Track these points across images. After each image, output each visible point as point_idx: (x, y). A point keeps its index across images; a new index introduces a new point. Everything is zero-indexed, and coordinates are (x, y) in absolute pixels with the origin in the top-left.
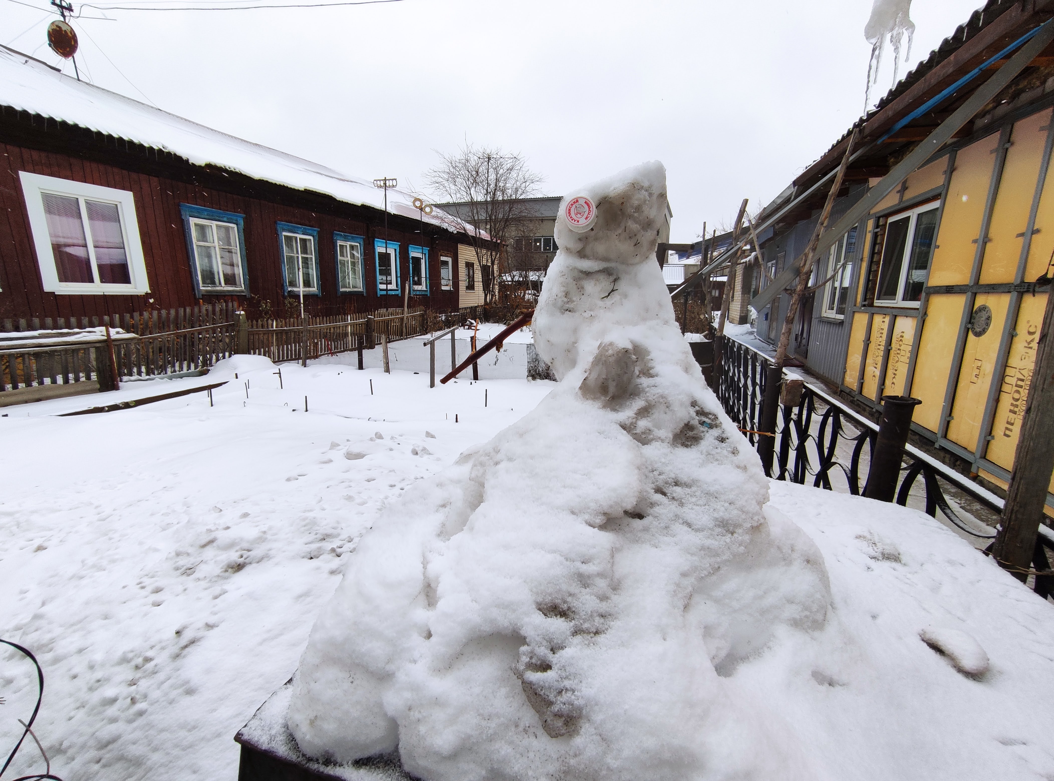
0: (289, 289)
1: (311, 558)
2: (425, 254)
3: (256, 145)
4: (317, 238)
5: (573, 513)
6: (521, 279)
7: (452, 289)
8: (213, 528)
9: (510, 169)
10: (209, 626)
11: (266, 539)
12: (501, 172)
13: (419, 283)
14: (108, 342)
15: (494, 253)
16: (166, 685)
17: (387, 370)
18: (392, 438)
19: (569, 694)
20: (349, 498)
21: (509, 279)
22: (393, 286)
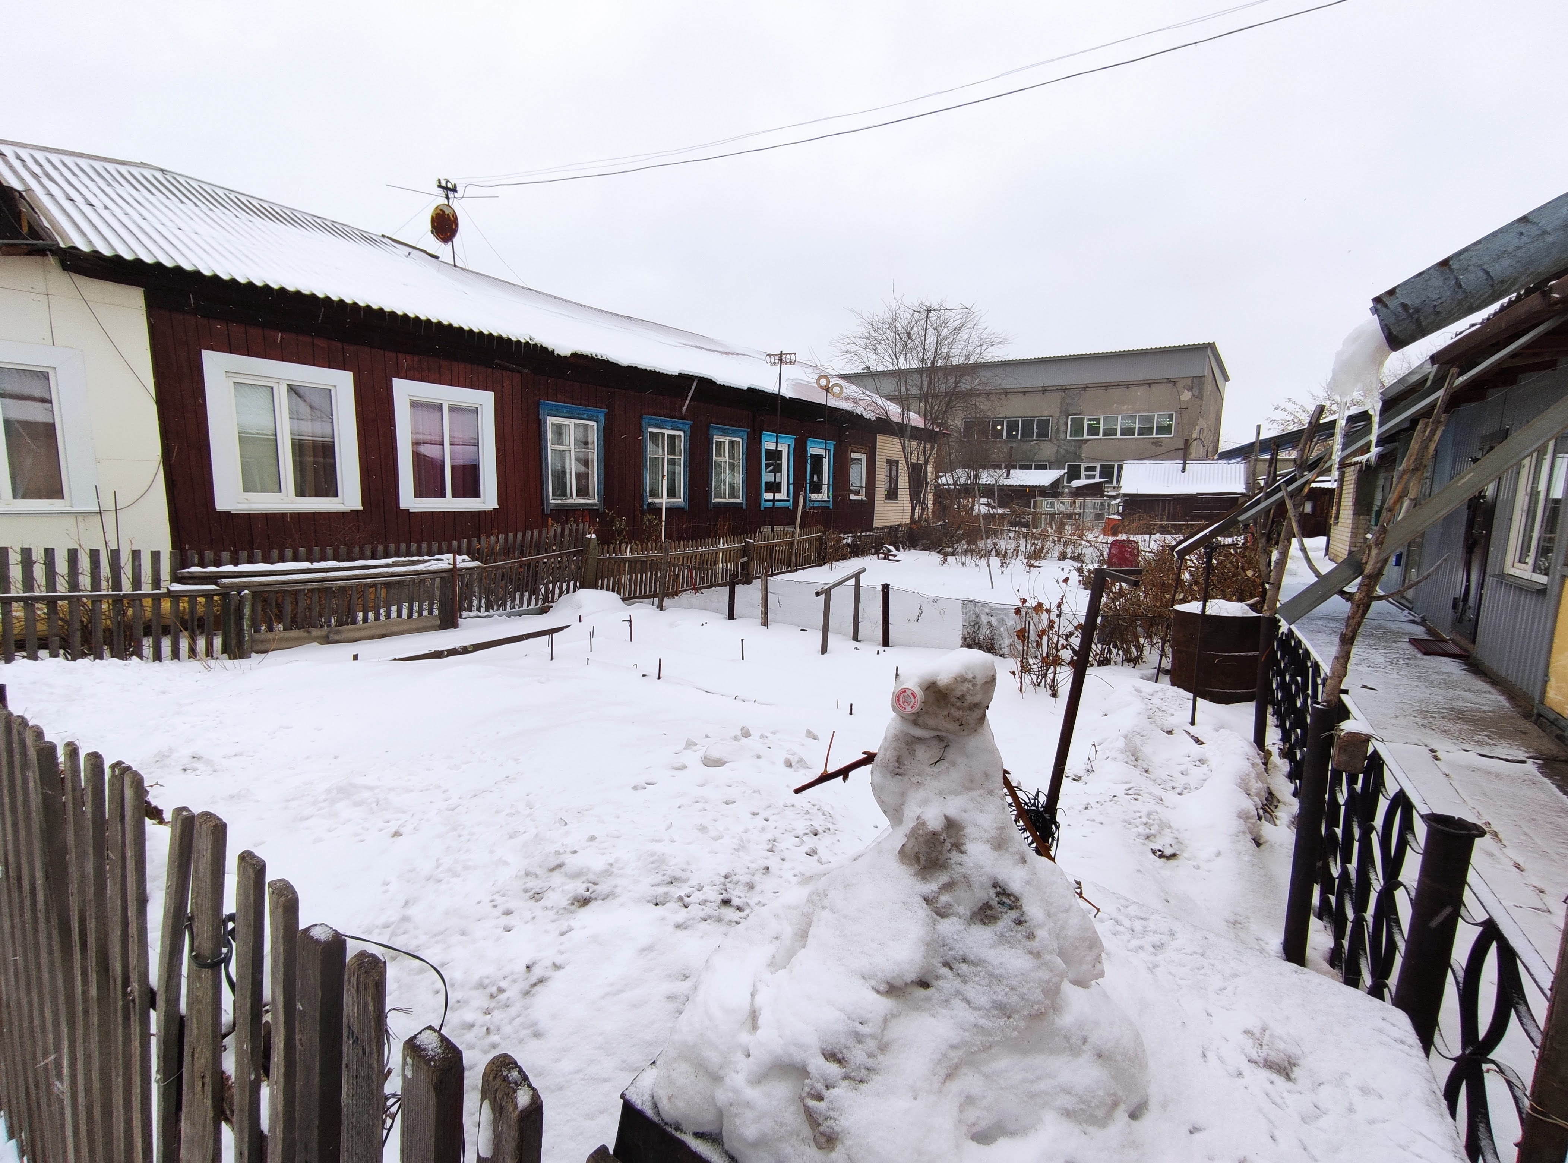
0: (650, 501)
1: (657, 904)
2: (829, 450)
3: (628, 317)
4: (688, 433)
5: (864, 978)
6: (969, 482)
7: (864, 499)
8: (561, 851)
9: (958, 330)
10: (557, 967)
11: (612, 872)
12: (945, 332)
13: (817, 488)
14: (453, 572)
15: (928, 446)
16: (517, 1022)
17: (766, 623)
18: (762, 737)
19: (832, 1121)
20: (703, 829)
21: (951, 481)
22: (782, 495)
